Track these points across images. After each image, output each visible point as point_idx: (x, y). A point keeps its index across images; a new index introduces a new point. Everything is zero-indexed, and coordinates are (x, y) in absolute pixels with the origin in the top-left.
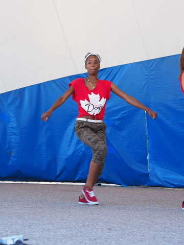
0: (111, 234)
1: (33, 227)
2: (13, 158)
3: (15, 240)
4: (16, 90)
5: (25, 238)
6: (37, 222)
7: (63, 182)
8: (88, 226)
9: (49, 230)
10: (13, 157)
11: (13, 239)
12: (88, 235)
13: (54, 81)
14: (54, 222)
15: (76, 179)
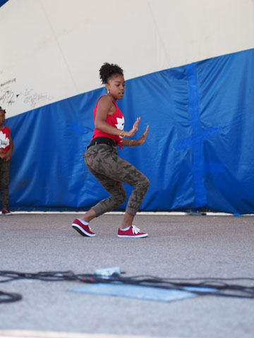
0: (222, 268)
1: (127, 261)
2: (88, 182)
3: (111, 273)
4: (91, 92)
5: (122, 271)
6: (131, 256)
7: (155, 211)
8: (194, 259)
9: (147, 264)
10: (89, 180)
11: (109, 272)
12: (194, 268)
13: (141, 78)
14: (151, 256)
15: (173, 207)
